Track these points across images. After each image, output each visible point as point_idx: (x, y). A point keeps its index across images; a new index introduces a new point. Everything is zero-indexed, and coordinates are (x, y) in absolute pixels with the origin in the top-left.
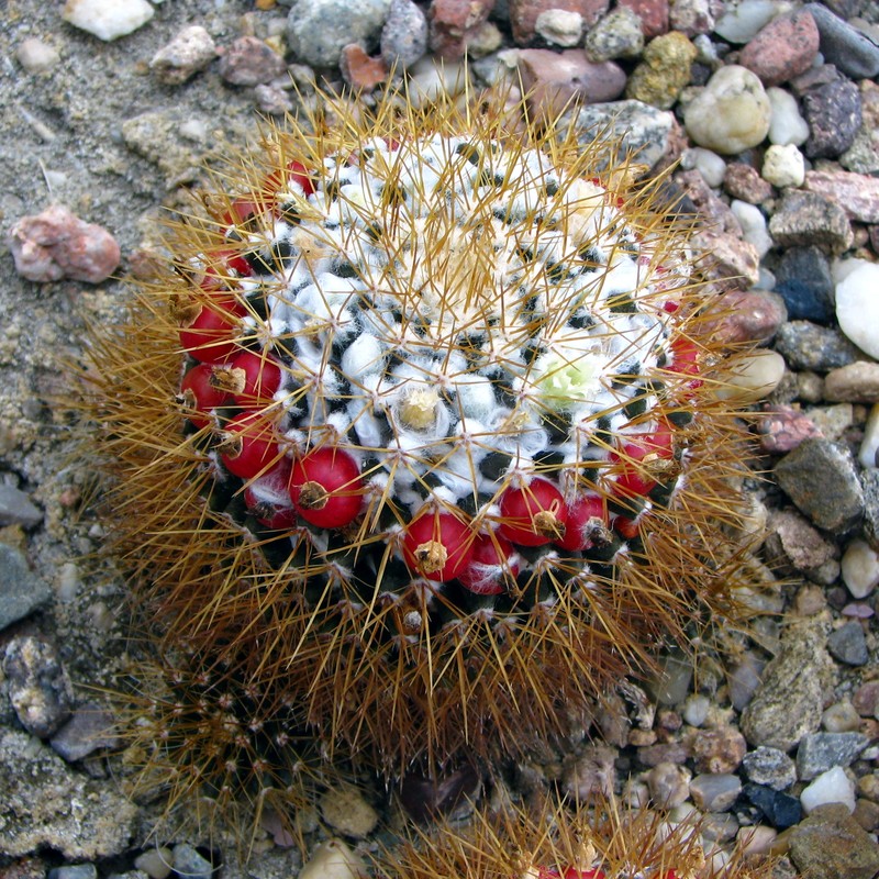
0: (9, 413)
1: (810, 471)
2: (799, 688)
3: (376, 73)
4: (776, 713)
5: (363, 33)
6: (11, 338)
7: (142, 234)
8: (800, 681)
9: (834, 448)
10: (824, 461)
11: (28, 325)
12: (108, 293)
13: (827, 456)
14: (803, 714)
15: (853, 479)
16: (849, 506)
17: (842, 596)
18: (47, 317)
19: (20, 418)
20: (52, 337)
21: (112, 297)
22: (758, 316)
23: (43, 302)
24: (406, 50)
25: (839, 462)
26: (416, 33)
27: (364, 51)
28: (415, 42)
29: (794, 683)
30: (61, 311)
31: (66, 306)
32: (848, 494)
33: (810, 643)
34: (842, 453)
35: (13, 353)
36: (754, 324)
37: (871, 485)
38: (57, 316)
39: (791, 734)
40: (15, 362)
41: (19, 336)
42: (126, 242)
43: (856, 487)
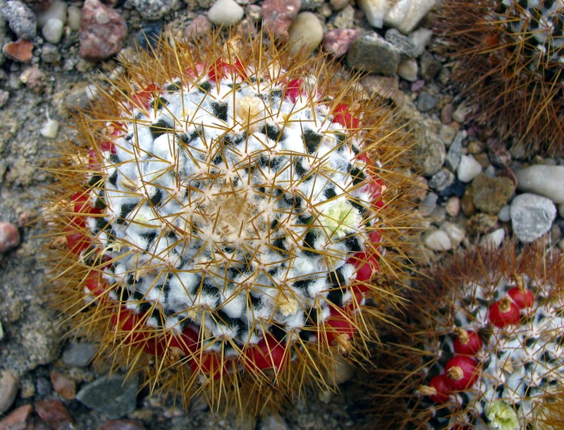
0: (47, 327)
1: (366, 55)
2: (429, 142)
3: (26, 46)
4: (430, 161)
5: (3, 35)
6: (13, 297)
7: (11, 207)
8: (428, 140)
9: (368, 37)
10: (369, 47)
11: (12, 284)
12: (26, 242)
13: (368, 43)
14: (438, 151)
15: (388, 45)
16: (396, 58)
17: (406, 84)
18: (15, 273)
19: (52, 323)
20: (26, 280)
21: (30, 242)
22: (291, 8)
23: (7, 269)
24: (30, 26)
25: (376, 42)
26: (26, 15)
27: (11, 43)
28: (29, 18)
29: (426, 142)
30: (17, 265)
31: (16, 261)
32: (391, 54)
33: (420, 122)
34: (373, 36)
35: (21, 303)
36: (293, 14)
37: (395, 40)
38: (18, 269)
39: (440, 162)
40: (25, 305)
41: (15, 293)
42: (9, 216)
43: (392, 47)
